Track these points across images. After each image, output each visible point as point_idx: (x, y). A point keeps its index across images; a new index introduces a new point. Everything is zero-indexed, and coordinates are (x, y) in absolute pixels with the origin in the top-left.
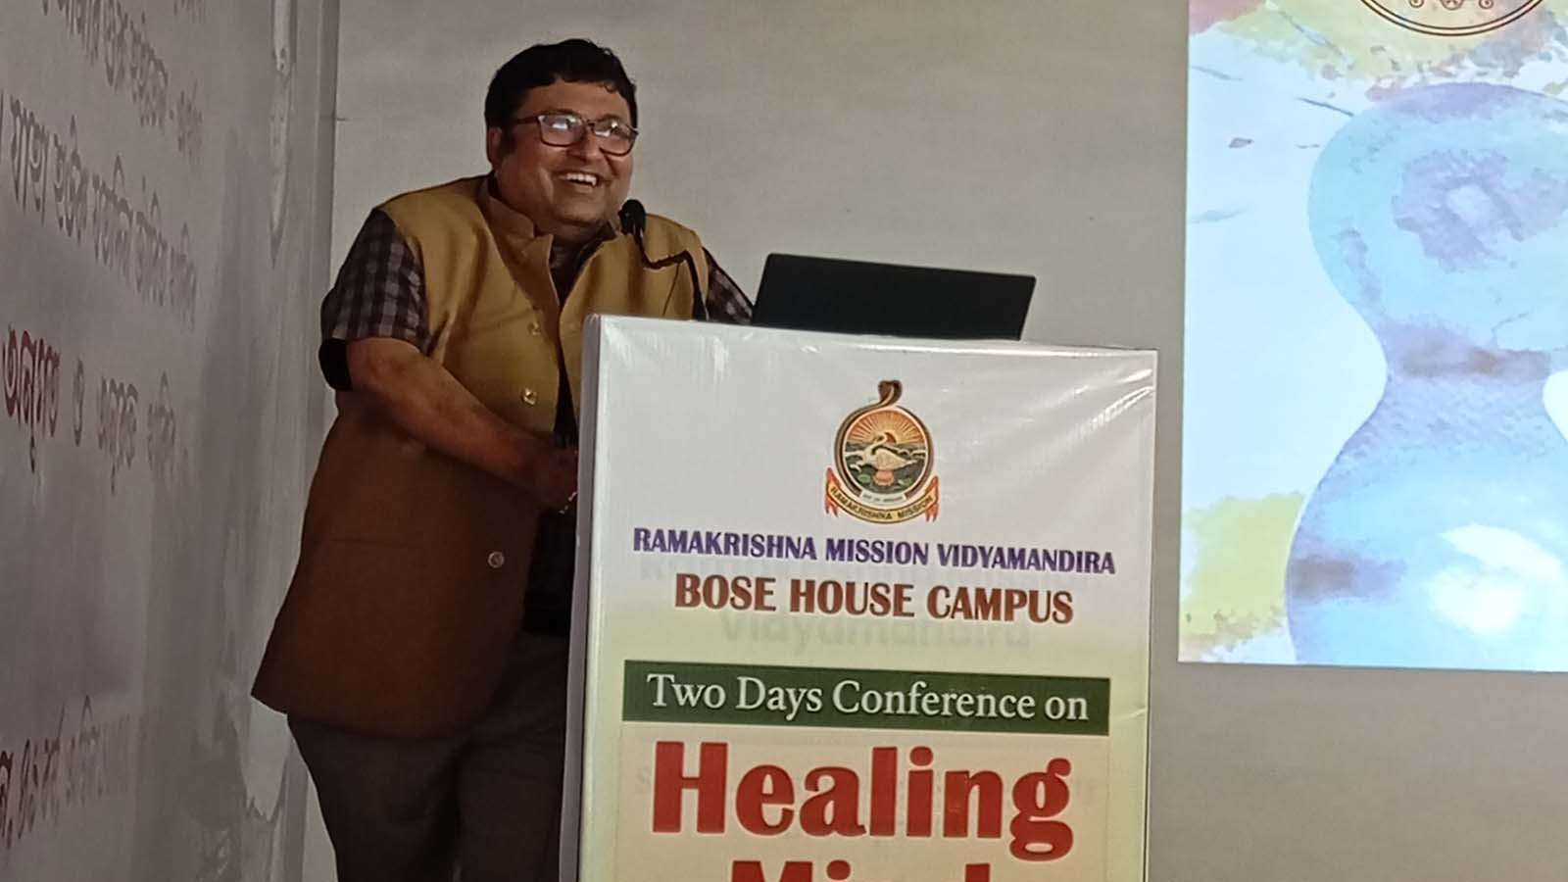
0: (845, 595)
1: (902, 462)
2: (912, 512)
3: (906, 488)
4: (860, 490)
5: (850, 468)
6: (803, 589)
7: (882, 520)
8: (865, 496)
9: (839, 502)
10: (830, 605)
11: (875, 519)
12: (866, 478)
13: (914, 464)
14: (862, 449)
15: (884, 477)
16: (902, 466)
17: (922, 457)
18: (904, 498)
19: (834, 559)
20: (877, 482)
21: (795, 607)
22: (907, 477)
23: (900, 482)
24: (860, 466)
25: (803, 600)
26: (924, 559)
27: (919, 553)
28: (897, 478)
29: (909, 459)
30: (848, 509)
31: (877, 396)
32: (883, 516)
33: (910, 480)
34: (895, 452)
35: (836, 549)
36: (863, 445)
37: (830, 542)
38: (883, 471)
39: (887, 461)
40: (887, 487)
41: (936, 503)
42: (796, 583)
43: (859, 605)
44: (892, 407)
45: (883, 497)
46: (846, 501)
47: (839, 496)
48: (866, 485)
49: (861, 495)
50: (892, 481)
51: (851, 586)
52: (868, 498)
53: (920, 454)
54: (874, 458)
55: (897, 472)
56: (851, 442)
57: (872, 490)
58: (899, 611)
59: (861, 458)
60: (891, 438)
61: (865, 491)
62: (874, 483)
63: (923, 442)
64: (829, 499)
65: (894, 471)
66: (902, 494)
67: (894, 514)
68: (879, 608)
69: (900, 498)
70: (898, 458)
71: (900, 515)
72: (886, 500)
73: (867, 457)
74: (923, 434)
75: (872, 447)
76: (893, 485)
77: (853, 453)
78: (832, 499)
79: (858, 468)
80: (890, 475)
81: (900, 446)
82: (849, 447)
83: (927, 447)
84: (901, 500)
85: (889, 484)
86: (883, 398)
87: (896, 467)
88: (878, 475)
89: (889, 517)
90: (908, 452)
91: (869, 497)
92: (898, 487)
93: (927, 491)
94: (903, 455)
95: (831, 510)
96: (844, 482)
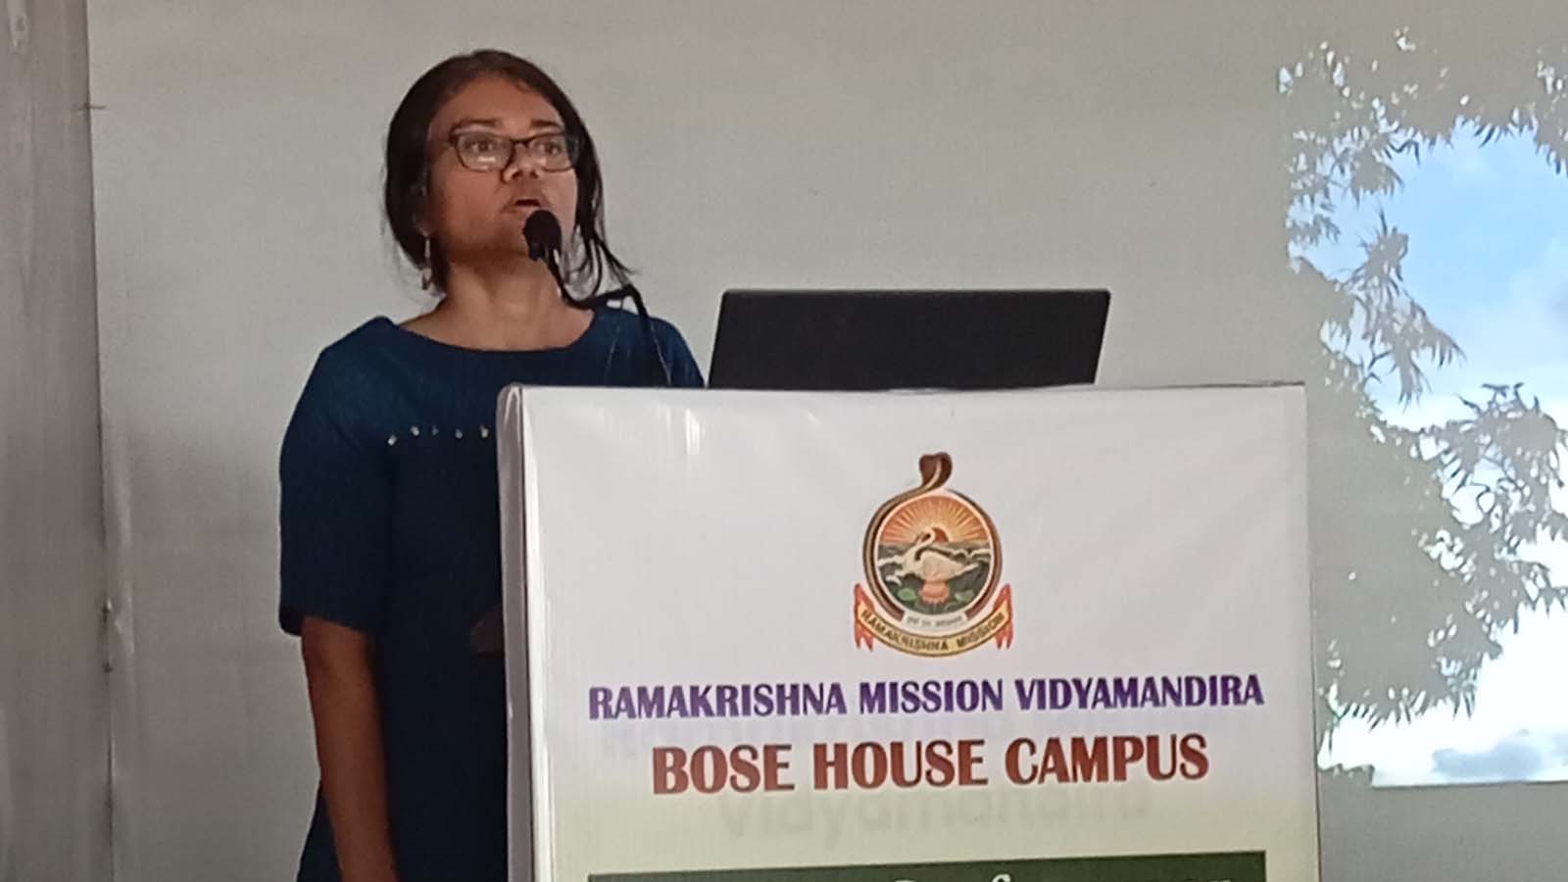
0: (889, 761)
1: (958, 569)
2: (977, 639)
3: (964, 604)
4: (901, 612)
5: (886, 582)
6: (831, 756)
7: (935, 652)
8: (910, 619)
9: (873, 630)
10: (870, 777)
11: (925, 651)
12: (907, 594)
13: (975, 569)
14: (901, 553)
15: (933, 591)
16: (959, 573)
17: (985, 560)
18: (964, 617)
19: (871, 710)
20: (925, 599)
21: (821, 782)
22: (966, 588)
23: (958, 596)
24: (900, 578)
25: (831, 772)
26: (998, 704)
27: (988, 694)
28: (954, 590)
29: (969, 563)
30: (886, 639)
31: (918, 479)
32: (936, 646)
33: (970, 593)
34: (947, 554)
35: (874, 697)
36: (901, 547)
37: (865, 687)
38: (933, 583)
39: (938, 568)
40: (939, 605)
41: (1009, 622)
42: (820, 750)
43: (910, 774)
44: (940, 492)
45: (934, 619)
46: (883, 629)
47: (872, 622)
48: (911, 605)
49: (905, 617)
50: (947, 595)
51: (897, 748)
52: (914, 623)
53: (980, 555)
54: (920, 563)
55: (953, 583)
56: (887, 544)
57: (917, 610)
58: (966, 778)
59: (900, 567)
60: (941, 536)
61: (908, 613)
62: (921, 600)
63: (986, 538)
64: (860, 627)
65: (948, 582)
66: (961, 613)
67: (952, 644)
68: (938, 775)
69: (959, 619)
70: (954, 563)
71: (961, 643)
72: (939, 624)
73: (909, 564)
74: (986, 528)
75: (915, 549)
76: (947, 601)
77: (890, 560)
78: (863, 626)
79: (898, 581)
80: (941, 588)
81: (952, 545)
82: (883, 553)
83: (991, 545)
84: (959, 622)
85: (942, 599)
86: (926, 480)
87: (952, 576)
88: (926, 588)
89: (945, 646)
90: (966, 553)
91: (916, 621)
92: (954, 604)
93: (996, 607)
94: (960, 557)
95: (863, 640)
96: (878, 600)
